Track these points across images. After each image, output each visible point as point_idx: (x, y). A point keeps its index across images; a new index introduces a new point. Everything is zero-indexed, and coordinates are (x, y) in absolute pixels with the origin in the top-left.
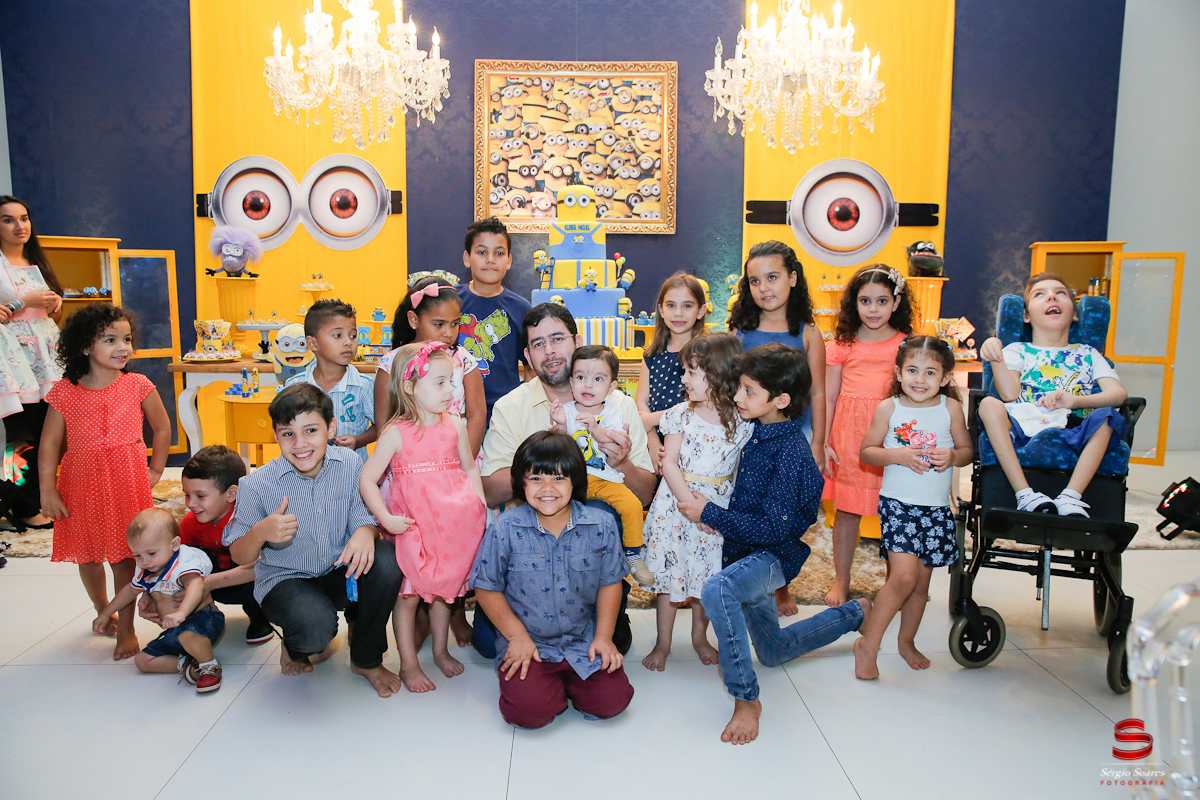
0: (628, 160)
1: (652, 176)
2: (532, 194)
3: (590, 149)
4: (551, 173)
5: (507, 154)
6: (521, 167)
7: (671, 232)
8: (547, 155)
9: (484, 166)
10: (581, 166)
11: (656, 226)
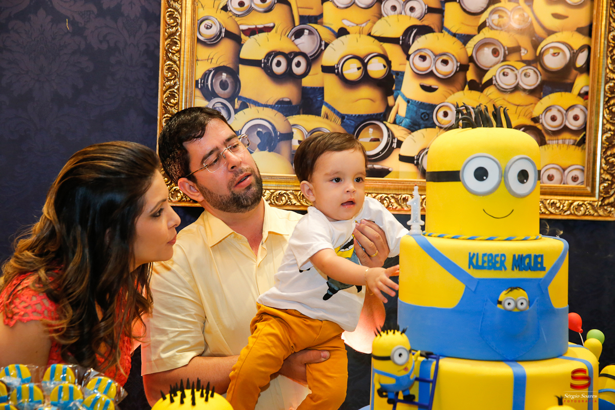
0: (516, 50)
1: (568, 88)
2: (294, 119)
3: (431, 20)
4: (338, 71)
5: (239, 23)
6: (269, 55)
7: (609, 216)
8: (330, 29)
9: (183, 47)
10: (408, 59)
11: (575, 201)
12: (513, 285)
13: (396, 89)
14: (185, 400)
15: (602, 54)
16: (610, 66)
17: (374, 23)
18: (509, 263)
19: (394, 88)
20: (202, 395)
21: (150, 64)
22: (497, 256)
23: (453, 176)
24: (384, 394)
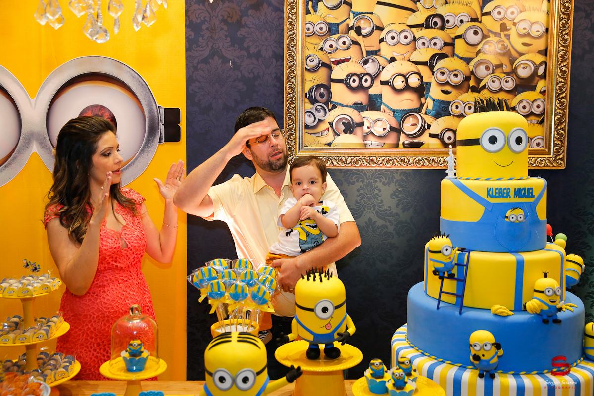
0: (500, 66)
1: (533, 88)
2: (364, 114)
3: (447, 50)
4: (390, 84)
5: (330, 57)
6: (348, 76)
7: (560, 167)
8: (385, 58)
9: (297, 73)
10: (433, 74)
11: (538, 158)
12: (515, 207)
13: (426, 93)
14: (316, 279)
15: (554, 67)
16: (559, 74)
17: (412, 53)
18: (512, 193)
19: (425, 93)
20: (325, 276)
21: (278, 84)
22: (505, 189)
23: (475, 142)
24: (437, 273)
